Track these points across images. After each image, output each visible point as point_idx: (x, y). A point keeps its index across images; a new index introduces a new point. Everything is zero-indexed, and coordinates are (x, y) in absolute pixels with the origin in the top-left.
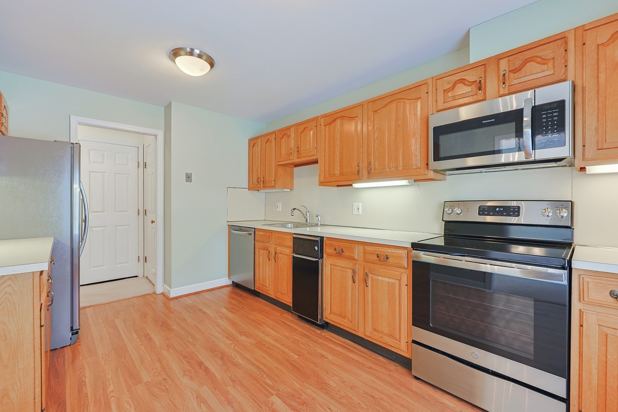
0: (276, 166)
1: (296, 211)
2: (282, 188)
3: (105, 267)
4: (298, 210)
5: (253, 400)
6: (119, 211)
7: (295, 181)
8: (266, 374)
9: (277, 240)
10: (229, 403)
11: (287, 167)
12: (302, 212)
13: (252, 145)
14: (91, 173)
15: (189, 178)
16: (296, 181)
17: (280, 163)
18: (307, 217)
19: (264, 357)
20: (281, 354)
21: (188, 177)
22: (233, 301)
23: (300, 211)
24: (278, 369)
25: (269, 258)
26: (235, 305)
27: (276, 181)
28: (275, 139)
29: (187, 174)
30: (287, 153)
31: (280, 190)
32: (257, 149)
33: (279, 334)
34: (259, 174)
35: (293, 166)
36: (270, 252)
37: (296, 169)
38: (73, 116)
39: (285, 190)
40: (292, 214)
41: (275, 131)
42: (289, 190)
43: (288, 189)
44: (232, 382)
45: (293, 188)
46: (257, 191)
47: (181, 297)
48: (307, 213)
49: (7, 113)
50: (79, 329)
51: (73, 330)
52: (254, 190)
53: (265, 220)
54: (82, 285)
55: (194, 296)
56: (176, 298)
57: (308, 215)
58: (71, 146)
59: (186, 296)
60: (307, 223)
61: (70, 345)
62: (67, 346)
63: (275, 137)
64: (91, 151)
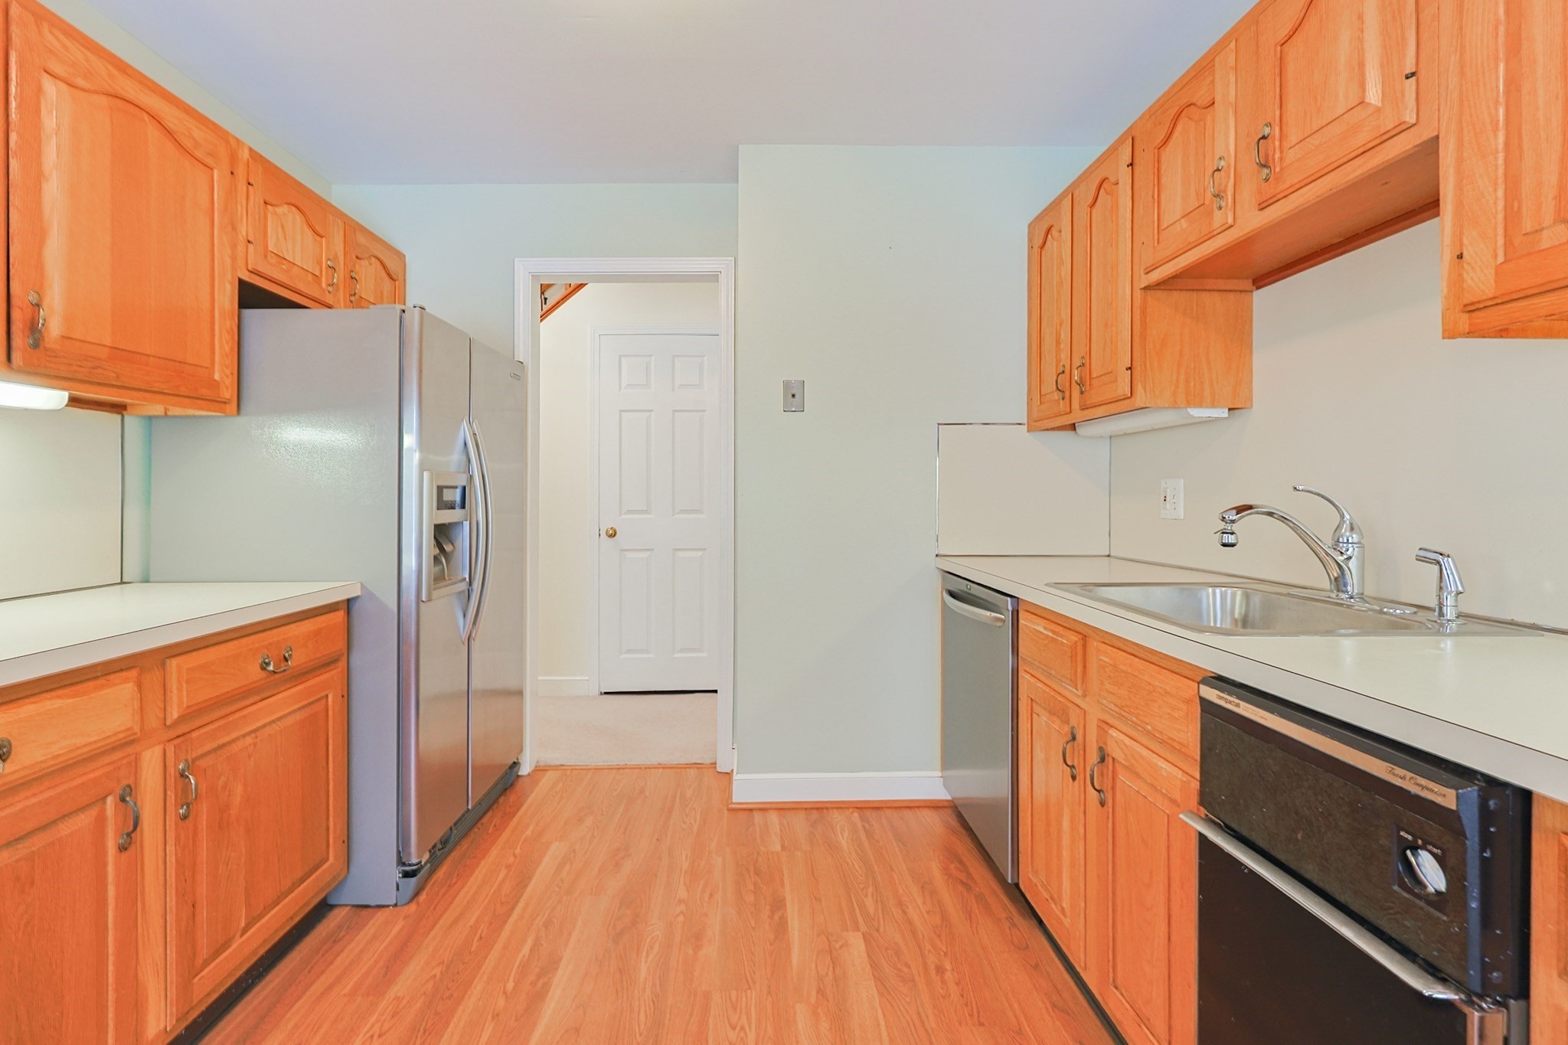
0: (1138, 294)
1: (1249, 520)
2: (1174, 406)
3: (651, 655)
4: (1271, 514)
6: (683, 511)
7: (1260, 360)
9: (1108, 686)
11: (1205, 296)
12: (1295, 528)
13: (1038, 241)
14: (623, 414)
15: (793, 396)
16: (1263, 360)
17: (1156, 276)
18: (1340, 559)
21: (790, 396)
22: (920, 901)
23: (1283, 519)
25: (1073, 767)
26: (914, 932)
27: (1137, 372)
28: (1131, 164)
29: (787, 385)
30: (1193, 203)
31: (1168, 417)
32: (1059, 247)
34: (1064, 356)
35: (1247, 284)
36: (1079, 738)
37: (1263, 298)
38: (520, 259)
39: (1197, 413)
40: (1231, 539)
41: (1131, 127)
42: (1223, 413)
43: (1213, 405)
45: (1251, 399)
46: (1070, 434)
47: (764, 808)
48: (1342, 536)
49: (394, 277)
50: (420, 862)
51: (404, 864)
52: (1053, 429)
53: (1109, 556)
54: (606, 693)
55: (802, 815)
56: (749, 810)
57: (1350, 545)
58: (401, 317)
59: (783, 808)
60: (1344, 596)
61: (396, 905)
62: (388, 906)
63: (1130, 161)
64: (623, 359)
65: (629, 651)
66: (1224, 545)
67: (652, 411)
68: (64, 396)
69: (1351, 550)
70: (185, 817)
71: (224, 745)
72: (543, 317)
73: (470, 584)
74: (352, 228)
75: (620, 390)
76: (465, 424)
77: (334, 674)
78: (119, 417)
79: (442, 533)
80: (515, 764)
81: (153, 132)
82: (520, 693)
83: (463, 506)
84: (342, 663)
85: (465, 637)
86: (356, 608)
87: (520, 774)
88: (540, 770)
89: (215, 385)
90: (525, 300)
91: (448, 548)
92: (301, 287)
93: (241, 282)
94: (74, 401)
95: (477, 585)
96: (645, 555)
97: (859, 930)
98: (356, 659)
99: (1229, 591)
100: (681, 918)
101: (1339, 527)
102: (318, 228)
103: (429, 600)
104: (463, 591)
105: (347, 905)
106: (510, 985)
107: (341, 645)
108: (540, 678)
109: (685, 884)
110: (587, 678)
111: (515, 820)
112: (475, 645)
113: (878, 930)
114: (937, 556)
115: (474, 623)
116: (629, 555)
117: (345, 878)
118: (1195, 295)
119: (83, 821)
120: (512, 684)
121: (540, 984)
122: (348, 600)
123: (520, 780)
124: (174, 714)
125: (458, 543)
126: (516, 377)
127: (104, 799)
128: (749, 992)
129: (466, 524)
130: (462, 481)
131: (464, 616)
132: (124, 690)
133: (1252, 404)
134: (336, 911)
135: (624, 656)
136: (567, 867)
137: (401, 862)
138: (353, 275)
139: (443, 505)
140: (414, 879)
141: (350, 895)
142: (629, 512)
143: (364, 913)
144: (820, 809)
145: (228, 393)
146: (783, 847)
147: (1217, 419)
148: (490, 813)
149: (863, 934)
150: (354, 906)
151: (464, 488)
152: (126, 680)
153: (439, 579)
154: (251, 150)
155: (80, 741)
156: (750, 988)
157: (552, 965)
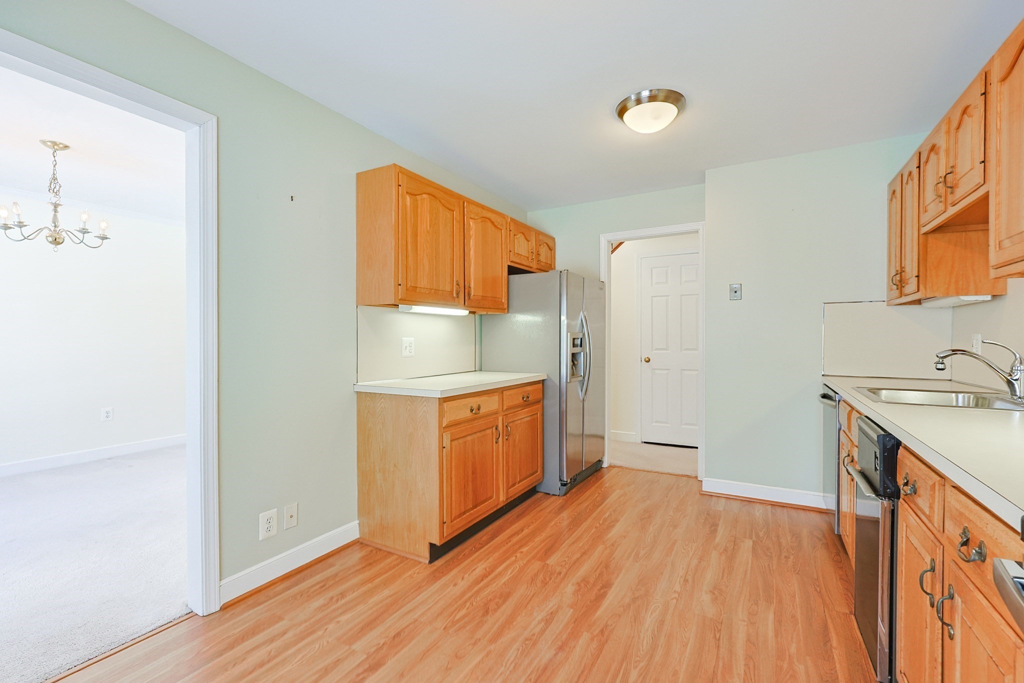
0: (923, 235)
3: (669, 425)
5: (583, 672)
6: (686, 349)
8: (648, 665)
10: (561, 648)
11: (971, 234)
12: (983, 362)
13: (890, 197)
14: (654, 299)
15: (736, 292)
17: (926, 229)
18: (1011, 378)
19: (687, 644)
20: (721, 664)
21: (734, 292)
22: (789, 538)
24: (673, 675)
27: (922, 278)
28: (919, 167)
29: (732, 286)
32: (897, 202)
33: (776, 636)
34: (898, 265)
38: (602, 234)
39: (966, 298)
40: (942, 366)
41: (919, 147)
42: (987, 298)
43: (980, 294)
44: (600, 631)
45: (1006, 290)
46: (917, 306)
47: (718, 496)
48: (1015, 366)
49: (551, 249)
50: (567, 481)
51: (562, 481)
52: (901, 304)
53: (950, 380)
54: (645, 442)
55: (739, 502)
56: (711, 495)
57: (1019, 371)
58: (560, 274)
59: (729, 498)
60: (1015, 398)
61: (559, 496)
62: (556, 495)
63: (918, 165)
64: (653, 270)
65: (656, 422)
66: (938, 369)
67: (669, 296)
68: (468, 312)
69: (1019, 373)
70: (507, 440)
71: (514, 421)
72: (613, 252)
73: (584, 378)
74: (539, 233)
75: (652, 285)
76: (581, 313)
77: (539, 406)
78: (474, 315)
79: (574, 356)
80: (600, 462)
81: (490, 224)
82: (603, 438)
83: (581, 346)
84: (541, 403)
85: (581, 399)
86: (545, 383)
87: (603, 466)
88: (611, 467)
89: (503, 304)
90: (604, 248)
91: (576, 363)
92: (524, 263)
93: (509, 266)
94: (470, 312)
95: (586, 378)
96: (666, 371)
97: (751, 539)
98: (546, 402)
99: (966, 395)
100: (669, 520)
101: (1015, 362)
102: (528, 239)
103: (570, 382)
104: (581, 381)
105: (542, 492)
106: (601, 522)
107: (541, 396)
108: (612, 431)
109: (673, 511)
110: (635, 433)
111: (601, 481)
112: (585, 403)
113: (761, 541)
114: (823, 375)
115: (585, 394)
116: (657, 372)
117: (542, 482)
118: (964, 233)
119: (489, 431)
120: (599, 433)
121: (611, 524)
122: (543, 380)
123: (603, 469)
124: (505, 408)
125: (579, 361)
126: (601, 289)
127: (493, 427)
128: (693, 544)
129: (582, 353)
130: (581, 336)
131: (582, 391)
132: (496, 398)
133: (1006, 292)
134: (539, 493)
135: (654, 424)
136: (623, 498)
137: (561, 480)
138: (539, 253)
139: (574, 345)
140: (565, 487)
141: (543, 489)
142: (657, 349)
143: (548, 496)
144: (750, 501)
145: (506, 306)
146: (724, 510)
147: (984, 302)
148: (591, 477)
149: (753, 541)
150: (545, 493)
151: (581, 339)
152: (497, 395)
153: (573, 374)
154: (511, 218)
155: (490, 409)
156: (694, 542)
157: (617, 521)
